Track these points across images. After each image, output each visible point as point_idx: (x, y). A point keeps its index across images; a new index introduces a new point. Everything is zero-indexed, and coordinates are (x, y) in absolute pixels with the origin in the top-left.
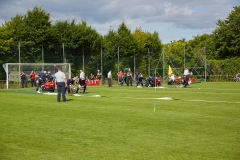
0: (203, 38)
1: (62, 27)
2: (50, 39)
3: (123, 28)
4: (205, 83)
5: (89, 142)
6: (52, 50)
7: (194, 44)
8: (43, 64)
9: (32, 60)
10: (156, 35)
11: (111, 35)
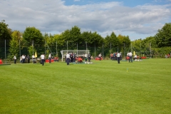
0: (150, 38)
1: (86, 34)
2: (80, 40)
3: (113, 34)
4: (151, 59)
5: (98, 85)
6: (81, 45)
7: (146, 41)
8: (77, 51)
9: (72, 49)
10: (128, 37)
11: (108, 37)
